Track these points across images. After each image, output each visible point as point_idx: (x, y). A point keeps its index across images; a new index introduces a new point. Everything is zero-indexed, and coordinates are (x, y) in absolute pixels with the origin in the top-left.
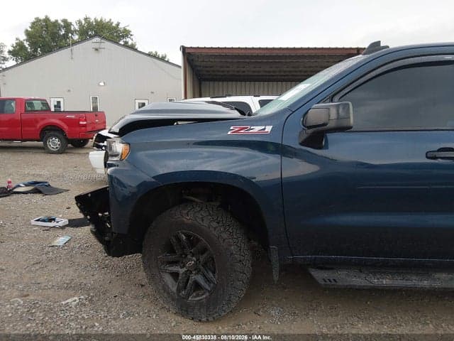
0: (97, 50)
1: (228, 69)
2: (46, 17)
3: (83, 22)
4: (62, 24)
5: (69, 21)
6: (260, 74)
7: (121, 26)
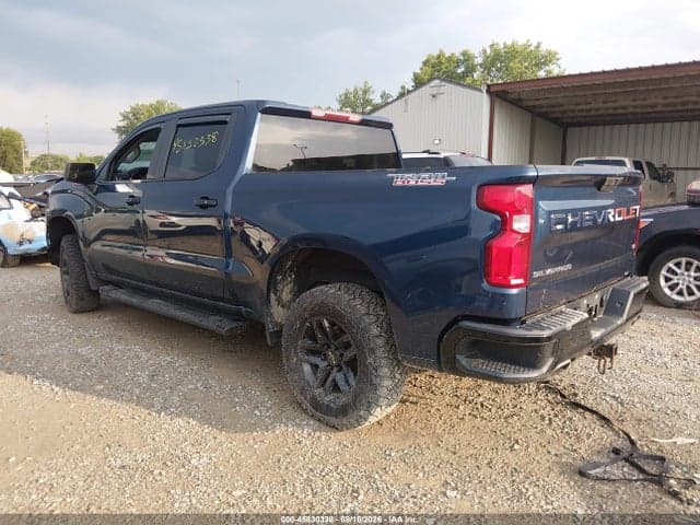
0: (434, 96)
1: (588, 107)
2: (441, 51)
3: (489, 51)
4: (462, 58)
5: (472, 52)
6: (600, 113)
7: (543, 48)
